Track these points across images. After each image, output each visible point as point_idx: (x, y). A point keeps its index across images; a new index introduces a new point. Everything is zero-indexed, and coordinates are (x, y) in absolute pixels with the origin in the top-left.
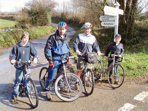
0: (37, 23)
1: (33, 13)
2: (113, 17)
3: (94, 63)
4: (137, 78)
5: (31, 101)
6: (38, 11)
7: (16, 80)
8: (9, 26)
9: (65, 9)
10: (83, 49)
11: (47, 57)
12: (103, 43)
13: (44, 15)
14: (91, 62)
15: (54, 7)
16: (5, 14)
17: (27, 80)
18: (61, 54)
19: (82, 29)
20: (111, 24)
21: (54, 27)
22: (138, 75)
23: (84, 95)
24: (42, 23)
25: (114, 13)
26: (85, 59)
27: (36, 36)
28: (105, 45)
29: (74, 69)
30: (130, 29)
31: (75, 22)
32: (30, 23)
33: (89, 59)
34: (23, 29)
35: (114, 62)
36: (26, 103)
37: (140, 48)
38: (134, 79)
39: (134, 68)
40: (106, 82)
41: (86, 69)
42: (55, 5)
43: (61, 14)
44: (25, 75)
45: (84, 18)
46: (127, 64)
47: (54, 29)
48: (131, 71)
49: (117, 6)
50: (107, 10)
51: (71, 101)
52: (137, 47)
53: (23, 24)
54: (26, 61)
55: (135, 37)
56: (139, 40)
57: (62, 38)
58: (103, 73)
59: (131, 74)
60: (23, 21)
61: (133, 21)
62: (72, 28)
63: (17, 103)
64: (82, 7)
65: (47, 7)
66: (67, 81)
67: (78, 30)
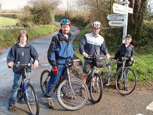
0: (39, 21)
1: (36, 11)
2: (122, 15)
3: (103, 67)
4: (147, 83)
5: (30, 109)
6: (41, 9)
7: (14, 85)
8: (11, 24)
9: (69, 7)
10: (90, 51)
11: (50, 62)
12: (109, 44)
13: (47, 13)
14: (100, 66)
15: (57, 5)
16: (7, 12)
17: (26, 86)
18: (67, 57)
19: (87, 28)
20: (119, 24)
21: (57, 26)
22: (149, 80)
23: (90, 103)
24: (45, 22)
25: (123, 11)
26: (93, 62)
27: (39, 35)
28: (111, 46)
29: (78, 72)
30: (138, 29)
31: (80, 21)
32: (33, 21)
33: (98, 63)
34: (24, 27)
35: (124, 66)
36: (24, 111)
37: (149, 49)
38: (144, 84)
39: (144, 72)
40: (114, 87)
41: (93, 73)
42: (58, 3)
43: (65, 12)
44: (25, 80)
45: (89, 16)
46: (136, 67)
47: (57, 28)
48: (141, 75)
49: (127, 3)
50: (116, 8)
51: (75, 110)
52: (146, 49)
53: (25, 22)
54: (25, 64)
55: (143, 38)
56: (148, 41)
57: (66, 37)
58: (111, 78)
59: (141, 79)
60: (25, 19)
61: (142, 21)
62: (76, 27)
63: (15, 110)
64: (86, 5)
65: (50, 5)
66: (71, 86)
67: (83, 29)
